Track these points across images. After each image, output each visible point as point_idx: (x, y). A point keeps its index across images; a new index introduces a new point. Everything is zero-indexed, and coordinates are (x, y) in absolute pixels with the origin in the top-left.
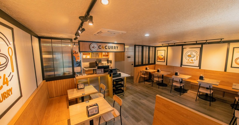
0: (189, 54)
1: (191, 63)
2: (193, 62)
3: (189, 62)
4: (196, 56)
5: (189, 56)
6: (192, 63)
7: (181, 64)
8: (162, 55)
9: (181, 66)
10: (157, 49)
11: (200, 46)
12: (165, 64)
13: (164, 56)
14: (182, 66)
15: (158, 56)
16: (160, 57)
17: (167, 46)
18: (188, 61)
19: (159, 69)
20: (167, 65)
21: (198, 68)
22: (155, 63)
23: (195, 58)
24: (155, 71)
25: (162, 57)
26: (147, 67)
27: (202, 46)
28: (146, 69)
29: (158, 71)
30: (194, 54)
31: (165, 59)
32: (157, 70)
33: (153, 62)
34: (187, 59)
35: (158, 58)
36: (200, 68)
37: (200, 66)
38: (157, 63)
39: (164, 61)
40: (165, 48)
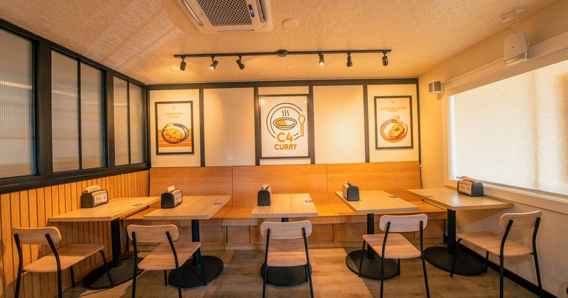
0: (279, 115)
1: (286, 147)
2: (294, 142)
3: (282, 144)
4: (299, 124)
5: (280, 124)
6: (291, 146)
7: (259, 156)
8: (180, 126)
9: (258, 164)
10: (155, 96)
11: (305, 90)
12: (194, 161)
13: (189, 127)
14: (262, 162)
15: (160, 128)
16: (171, 133)
17: (201, 86)
18: (279, 143)
19: (170, 189)
20: (207, 164)
21: (308, 161)
22: (147, 164)
23: (297, 129)
24: (146, 201)
25: (182, 132)
26: (89, 189)
27: (311, 91)
28: (87, 201)
29: (167, 201)
30: (293, 114)
31: (195, 141)
32: (158, 198)
33: (137, 159)
34: (276, 136)
35: (160, 138)
36: (313, 162)
37: (311, 155)
38: (157, 162)
39: (189, 149)
40: (193, 95)
